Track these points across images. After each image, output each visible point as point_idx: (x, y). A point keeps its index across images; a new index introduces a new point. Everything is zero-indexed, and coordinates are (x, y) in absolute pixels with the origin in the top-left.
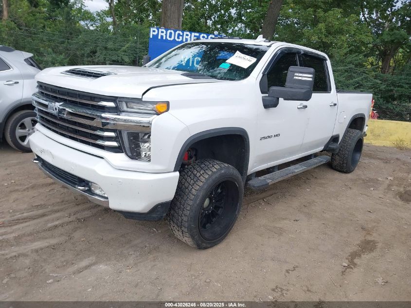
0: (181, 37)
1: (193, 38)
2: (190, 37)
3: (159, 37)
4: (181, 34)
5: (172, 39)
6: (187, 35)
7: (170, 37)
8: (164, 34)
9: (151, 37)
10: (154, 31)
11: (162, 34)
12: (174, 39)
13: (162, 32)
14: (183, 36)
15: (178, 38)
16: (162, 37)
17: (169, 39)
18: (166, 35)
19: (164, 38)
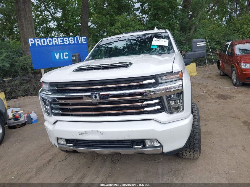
0: (51, 42)
1: (59, 41)
2: (58, 41)
3: (37, 45)
4: (51, 40)
5: (46, 44)
6: (55, 40)
7: (44, 43)
8: (39, 42)
9: (31, 45)
10: (32, 41)
11: (38, 42)
12: (47, 44)
13: (38, 41)
14: (52, 41)
15: (50, 43)
16: (38, 44)
17: (44, 45)
18: (41, 42)
19: (40, 45)
